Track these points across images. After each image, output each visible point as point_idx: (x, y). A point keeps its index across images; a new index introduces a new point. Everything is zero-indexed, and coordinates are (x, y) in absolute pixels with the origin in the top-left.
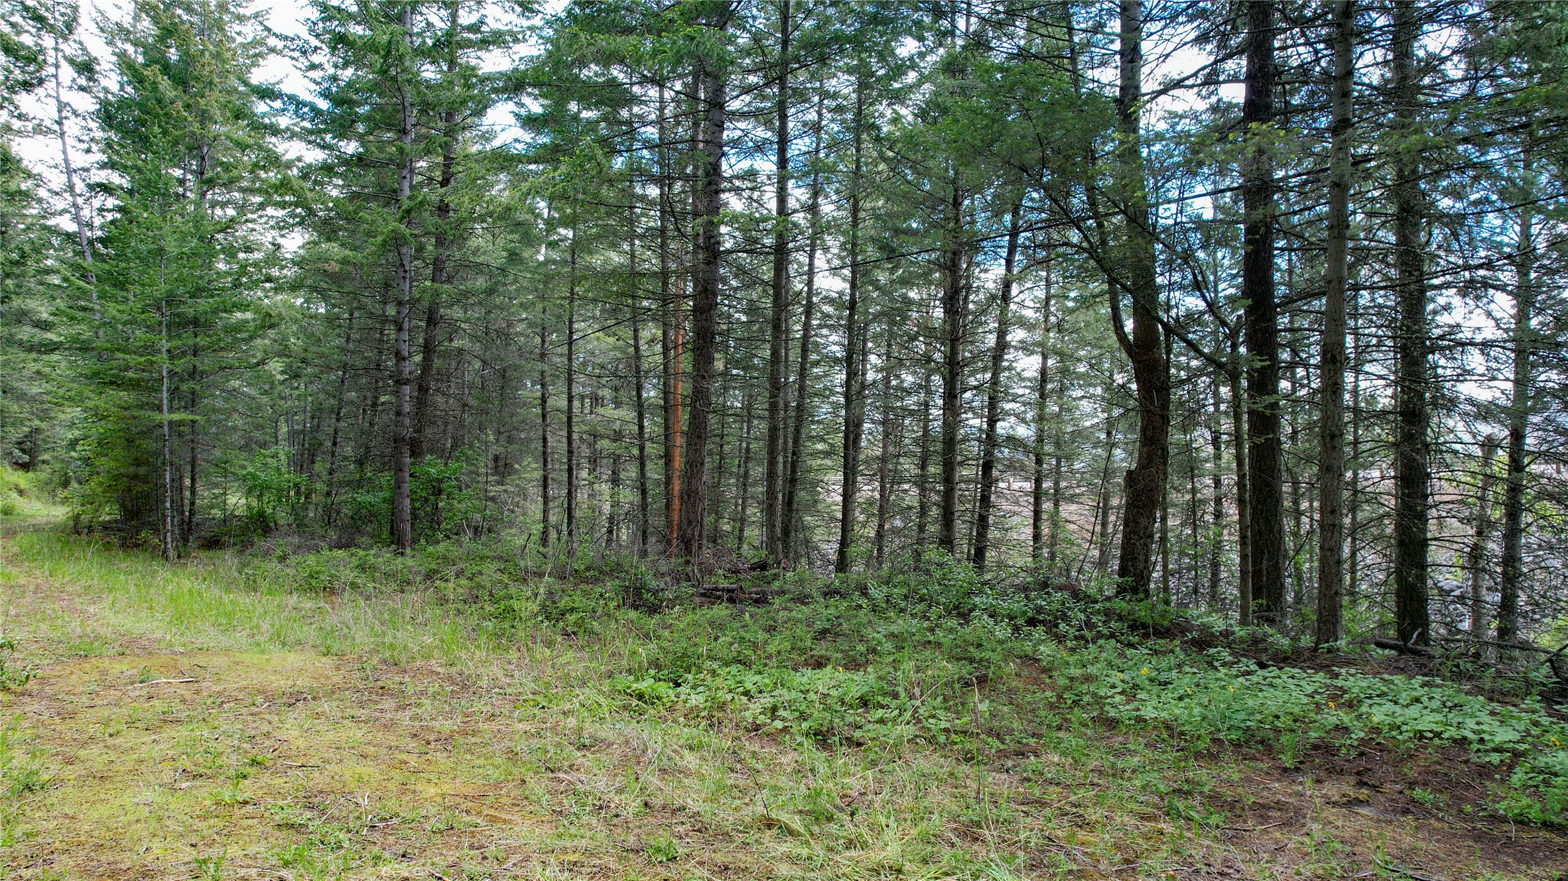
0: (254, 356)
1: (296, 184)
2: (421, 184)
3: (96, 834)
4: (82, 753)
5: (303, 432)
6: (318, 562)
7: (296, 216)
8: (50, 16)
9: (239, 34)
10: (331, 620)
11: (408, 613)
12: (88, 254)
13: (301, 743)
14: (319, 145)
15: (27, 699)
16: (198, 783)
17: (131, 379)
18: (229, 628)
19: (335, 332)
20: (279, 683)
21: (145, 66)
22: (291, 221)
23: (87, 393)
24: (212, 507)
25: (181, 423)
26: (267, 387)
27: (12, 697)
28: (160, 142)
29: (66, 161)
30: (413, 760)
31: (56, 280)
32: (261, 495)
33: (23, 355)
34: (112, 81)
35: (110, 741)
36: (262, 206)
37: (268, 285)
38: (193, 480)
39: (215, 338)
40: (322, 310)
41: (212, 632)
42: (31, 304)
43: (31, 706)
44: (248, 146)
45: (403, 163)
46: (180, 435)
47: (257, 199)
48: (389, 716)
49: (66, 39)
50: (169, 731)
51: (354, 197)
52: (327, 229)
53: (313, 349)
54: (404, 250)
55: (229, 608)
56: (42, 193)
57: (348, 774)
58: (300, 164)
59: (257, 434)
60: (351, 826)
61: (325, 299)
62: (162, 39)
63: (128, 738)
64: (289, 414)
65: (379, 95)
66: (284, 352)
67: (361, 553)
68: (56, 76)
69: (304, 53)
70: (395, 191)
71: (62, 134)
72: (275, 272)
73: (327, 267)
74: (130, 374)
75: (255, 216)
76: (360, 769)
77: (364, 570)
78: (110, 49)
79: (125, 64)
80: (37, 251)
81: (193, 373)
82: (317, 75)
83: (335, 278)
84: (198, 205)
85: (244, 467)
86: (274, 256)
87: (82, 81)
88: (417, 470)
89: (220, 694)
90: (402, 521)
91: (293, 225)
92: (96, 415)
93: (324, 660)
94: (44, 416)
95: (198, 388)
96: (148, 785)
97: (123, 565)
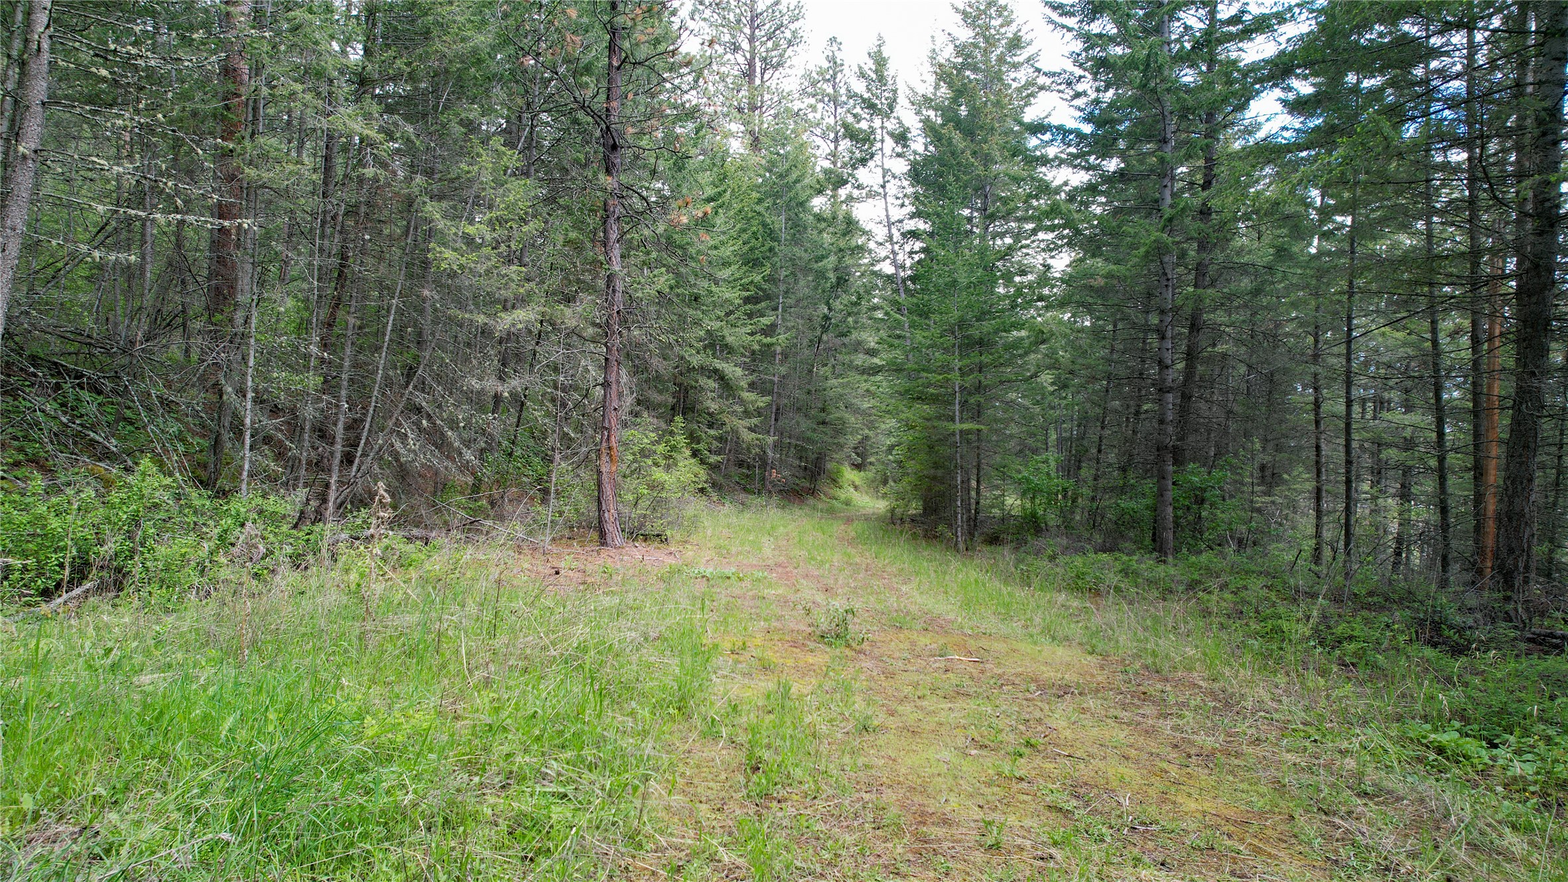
0: (1028, 370)
1: (1063, 207)
2: (1182, 190)
3: (910, 777)
4: (900, 708)
5: (1070, 438)
6: (1084, 564)
7: (1064, 237)
8: (877, 102)
9: (1014, 80)
10: (1097, 620)
11: (1170, 622)
12: (902, 291)
13: (1068, 733)
14: (1083, 168)
15: (862, 656)
16: (984, 753)
17: (932, 394)
18: (1007, 618)
19: (1101, 344)
20: (1049, 674)
21: (943, 125)
22: (1060, 242)
23: (901, 407)
24: (993, 507)
25: (969, 432)
26: (1039, 398)
27: (853, 653)
28: (953, 188)
29: (887, 216)
30: (1174, 772)
31: (879, 315)
32: (1033, 498)
33: (858, 377)
34: (919, 144)
35: (919, 703)
36: (1034, 232)
37: (1039, 304)
38: (978, 482)
39: (996, 355)
40: (1087, 323)
41: (993, 619)
42: (864, 336)
43: (867, 664)
44: (1023, 180)
45: (1164, 172)
46: (969, 442)
47: (1030, 226)
48: (1150, 722)
49: (889, 118)
50: (961, 703)
51: (1117, 212)
52: (1091, 246)
53: (1080, 361)
54: (1166, 259)
55: (1007, 599)
56: (872, 245)
57: (1111, 772)
58: (1067, 189)
59: (1030, 441)
60: (1113, 823)
61: (1090, 312)
62: (955, 100)
63: (930, 703)
64: (1058, 422)
65: (1139, 110)
66: (1054, 365)
67: (1125, 558)
68: (881, 149)
69: (1069, 84)
70: (1156, 201)
71: (885, 195)
72: (1046, 291)
73: (1092, 282)
74: (931, 390)
75: (1028, 242)
76: (1122, 769)
77: (1127, 575)
78: (918, 118)
79: (929, 128)
80: (868, 292)
81: (979, 388)
82: (1080, 102)
83: (1100, 292)
84: (983, 238)
85: (1019, 472)
86: (1044, 278)
87: (899, 149)
88: (1180, 478)
89: (1000, 676)
90: (1164, 529)
91: (1062, 246)
92: (907, 425)
93: (1089, 658)
94: (871, 426)
95: (982, 400)
96: (946, 746)
97: (925, 553)
